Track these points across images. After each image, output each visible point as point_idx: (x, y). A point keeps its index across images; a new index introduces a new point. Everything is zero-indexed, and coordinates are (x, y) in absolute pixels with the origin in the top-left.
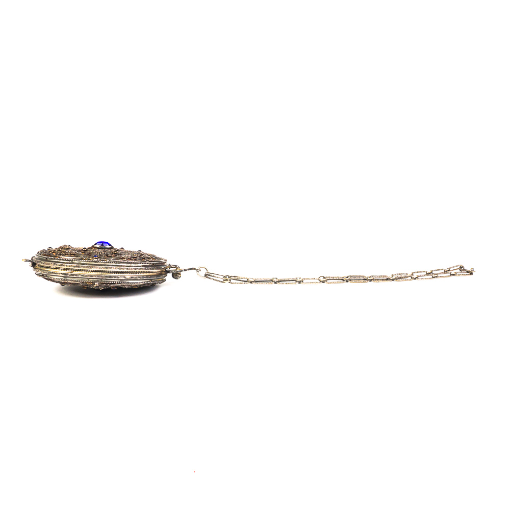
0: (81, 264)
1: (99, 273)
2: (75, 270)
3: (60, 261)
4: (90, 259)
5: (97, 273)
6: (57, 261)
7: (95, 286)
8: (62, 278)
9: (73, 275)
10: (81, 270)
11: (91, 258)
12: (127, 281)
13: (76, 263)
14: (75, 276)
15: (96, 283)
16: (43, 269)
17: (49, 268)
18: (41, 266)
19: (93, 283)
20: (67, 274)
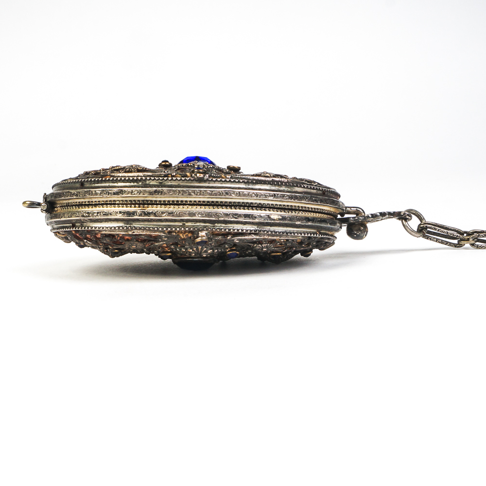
0: (165, 186)
1: (208, 209)
2: (152, 203)
3: (116, 184)
4: (186, 176)
5: (203, 209)
6: (107, 184)
7: (199, 240)
8: (121, 224)
9: (149, 214)
10: (165, 204)
11: (188, 174)
12: (272, 228)
13: (155, 186)
14: (152, 217)
15: (201, 234)
16: (74, 209)
17: (88, 205)
18: (68, 205)
19: (194, 233)
20: (134, 213)
